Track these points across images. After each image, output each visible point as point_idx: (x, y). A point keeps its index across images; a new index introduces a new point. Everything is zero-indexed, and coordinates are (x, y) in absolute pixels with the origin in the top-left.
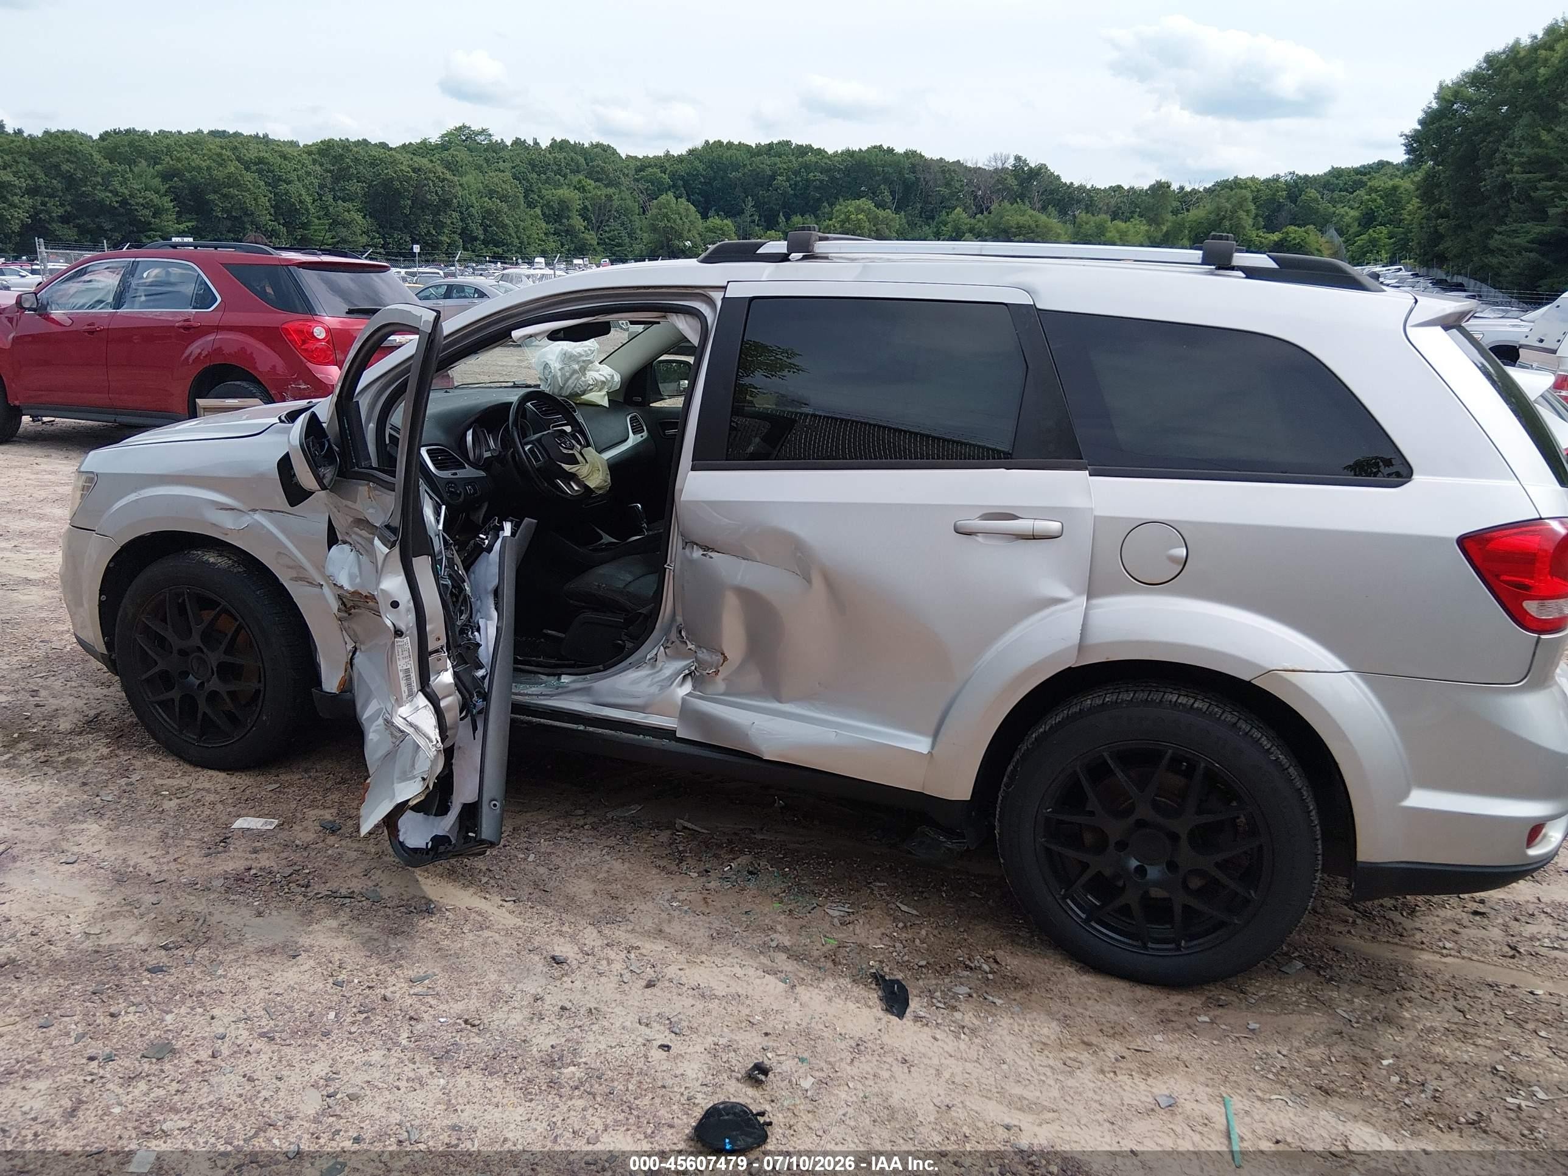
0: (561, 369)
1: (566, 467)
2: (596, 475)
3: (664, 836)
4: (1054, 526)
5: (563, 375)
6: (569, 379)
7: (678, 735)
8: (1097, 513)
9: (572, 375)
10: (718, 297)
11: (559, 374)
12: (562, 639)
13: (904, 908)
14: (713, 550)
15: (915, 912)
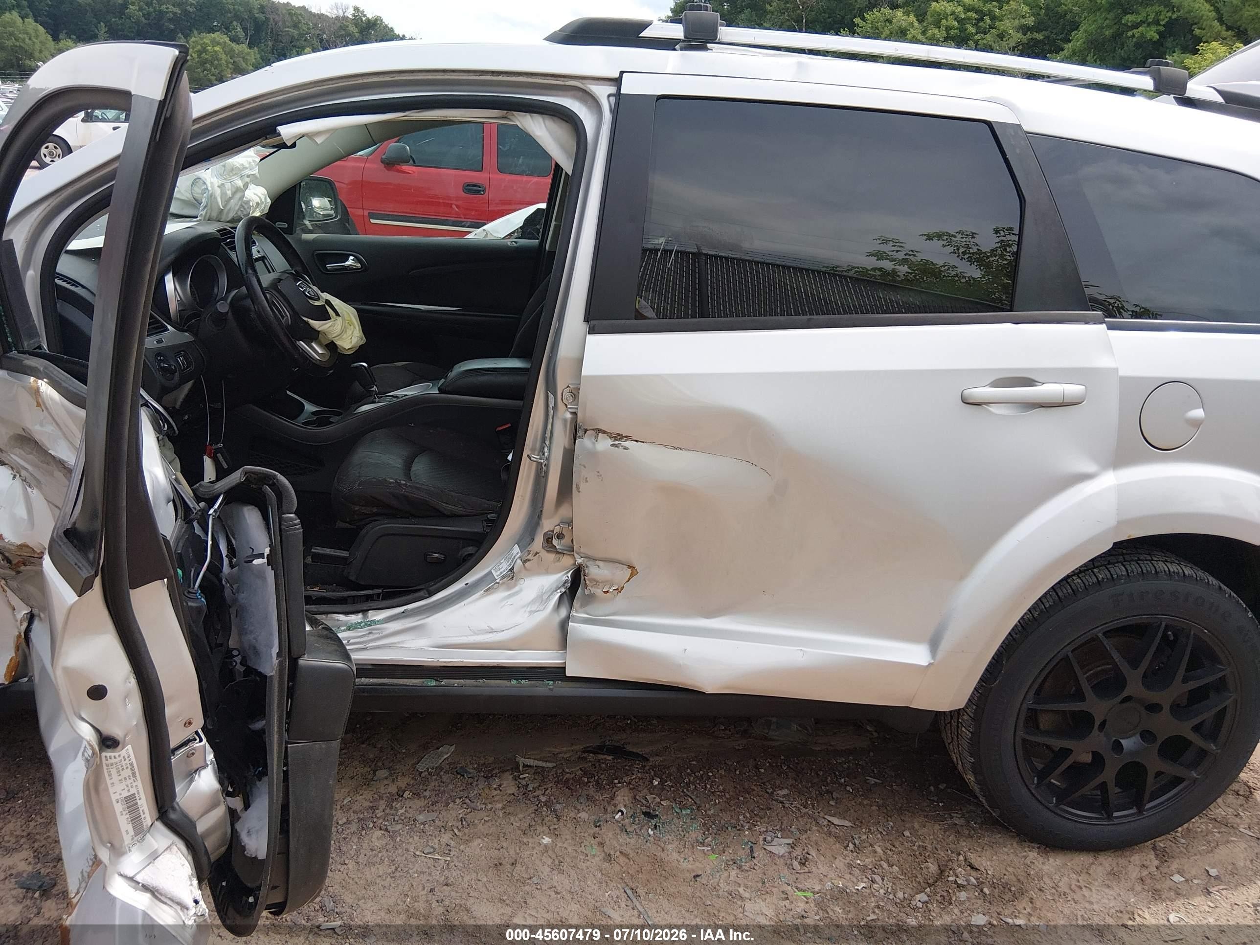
0: (221, 186)
1: (315, 324)
2: (349, 332)
3: (509, 785)
4: (1073, 389)
5: (223, 194)
6: (230, 198)
7: (569, 673)
8: (1121, 373)
9: (234, 194)
10: (603, 92)
11: (218, 192)
12: (345, 559)
13: (836, 821)
14: (629, 438)
15: (847, 823)
